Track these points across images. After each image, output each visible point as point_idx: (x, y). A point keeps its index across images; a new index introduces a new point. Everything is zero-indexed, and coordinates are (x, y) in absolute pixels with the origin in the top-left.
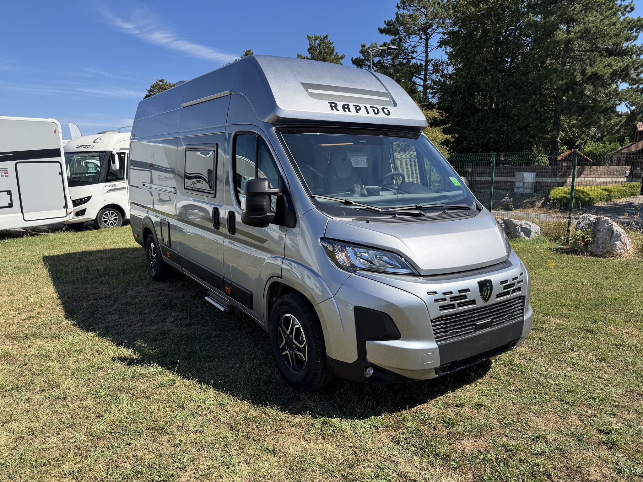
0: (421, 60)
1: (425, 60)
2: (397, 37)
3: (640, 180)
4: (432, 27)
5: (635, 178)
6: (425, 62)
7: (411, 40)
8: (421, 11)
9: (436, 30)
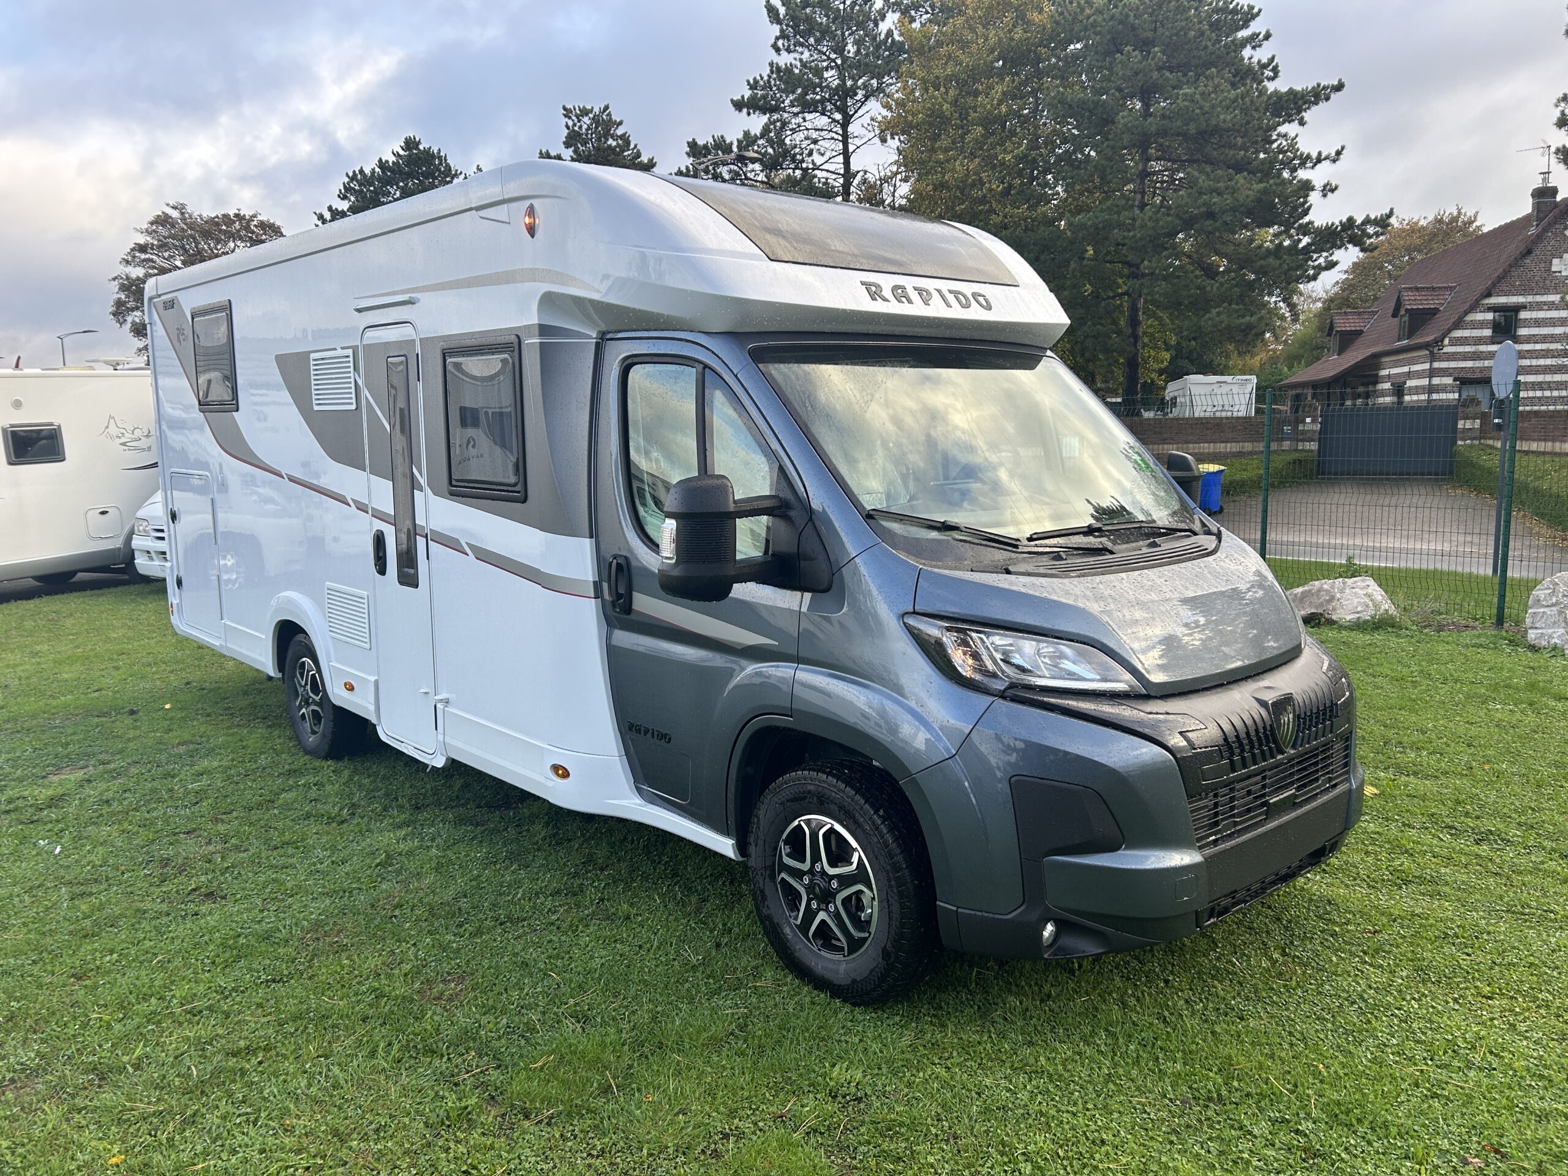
0: (831, 171)
1: (842, 172)
2: (776, 116)
3: (1314, 446)
4: (856, 94)
5: (1303, 440)
6: (843, 176)
7: (808, 125)
8: (829, 58)
9: (863, 103)
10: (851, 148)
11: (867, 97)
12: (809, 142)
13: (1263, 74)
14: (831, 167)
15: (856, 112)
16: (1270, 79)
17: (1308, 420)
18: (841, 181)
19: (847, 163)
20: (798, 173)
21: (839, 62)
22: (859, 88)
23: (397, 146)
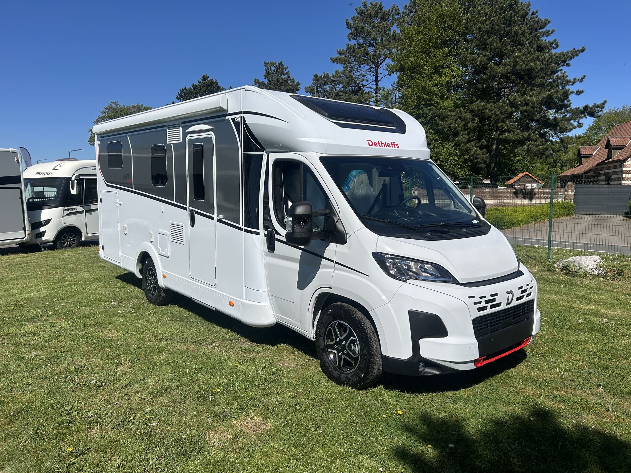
0: (371, 88)
3: (572, 201)
5: (567, 199)
6: (375, 89)
7: (362, 69)
9: (384, 60)
10: (379, 78)
12: (361, 76)
13: (551, 46)
15: (381, 64)
16: (554, 48)
17: (569, 190)
19: (377, 84)
22: (382, 55)
23: (200, 79)
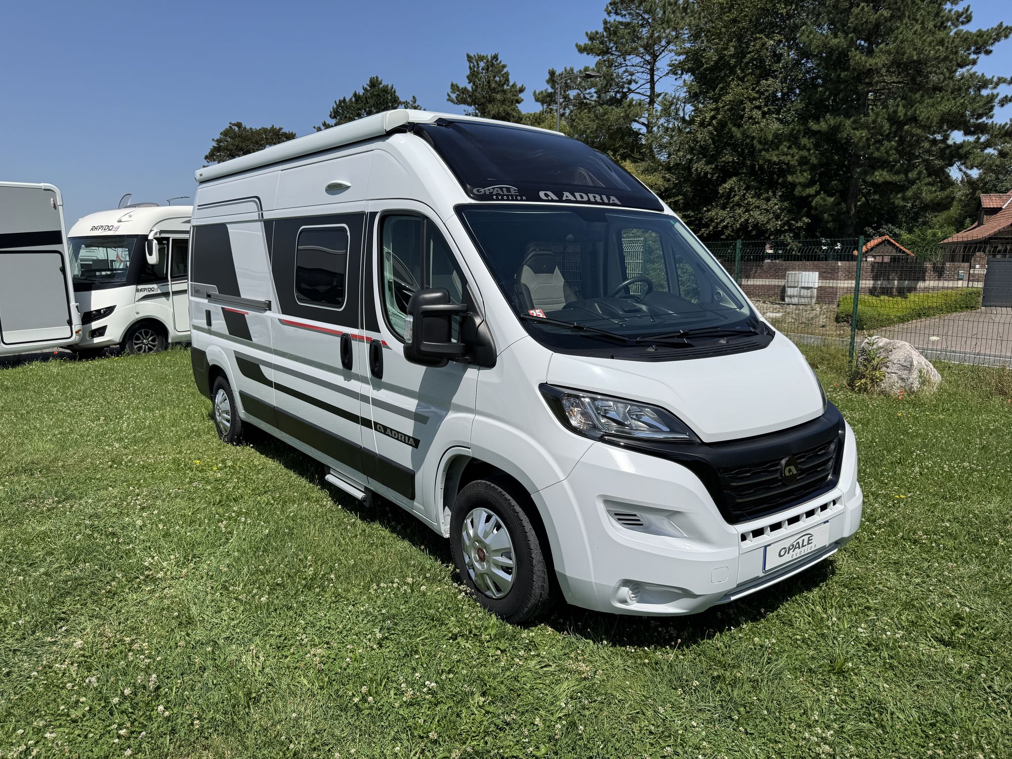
0: (642, 94)
1: (649, 94)
2: (606, 57)
3: (980, 285)
4: (660, 42)
5: (973, 281)
6: (649, 97)
7: (629, 63)
8: (644, 19)
9: (666, 47)
10: (656, 78)
11: (668, 43)
12: (627, 74)
13: (958, 20)
14: (641, 91)
15: (661, 53)
16: (963, 23)
17: (977, 266)
18: (648, 100)
19: (652, 88)
20: (618, 96)
21: (650, 20)
22: (664, 38)
23: (366, 83)
